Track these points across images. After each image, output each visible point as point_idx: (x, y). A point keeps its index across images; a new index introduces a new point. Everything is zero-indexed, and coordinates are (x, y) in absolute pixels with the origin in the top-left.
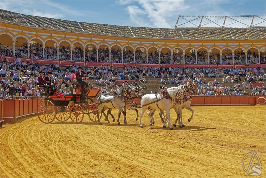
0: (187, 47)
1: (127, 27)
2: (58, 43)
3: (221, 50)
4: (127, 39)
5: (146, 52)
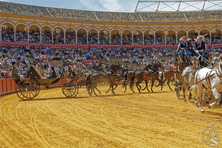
0: (146, 29)
1: (92, 12)
2: (28, 27)
3: (177, 32)
4: (92, 22)
5: (109, 34)
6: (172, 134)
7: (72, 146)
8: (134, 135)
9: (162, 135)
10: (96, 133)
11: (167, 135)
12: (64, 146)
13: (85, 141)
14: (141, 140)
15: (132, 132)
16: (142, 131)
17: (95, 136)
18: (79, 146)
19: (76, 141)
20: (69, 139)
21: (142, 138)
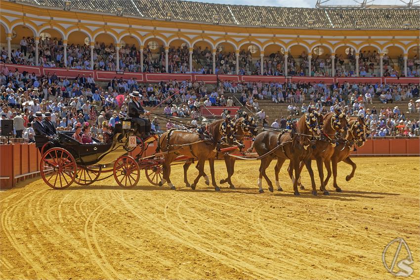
6: (356, 260)
7: (156, 276)
8: (281, 259)
9: (337, 261)
10: (208, 253)
11: (347, 262)
12: (142, 275)
13: (183, 267)
14: (292, 269)
15: (279, 254)
16: (299, 253)
17: (205, 258)
18: (169, 276)
19: (165, 267)
20: (154, 262)
21: (296, 265)
